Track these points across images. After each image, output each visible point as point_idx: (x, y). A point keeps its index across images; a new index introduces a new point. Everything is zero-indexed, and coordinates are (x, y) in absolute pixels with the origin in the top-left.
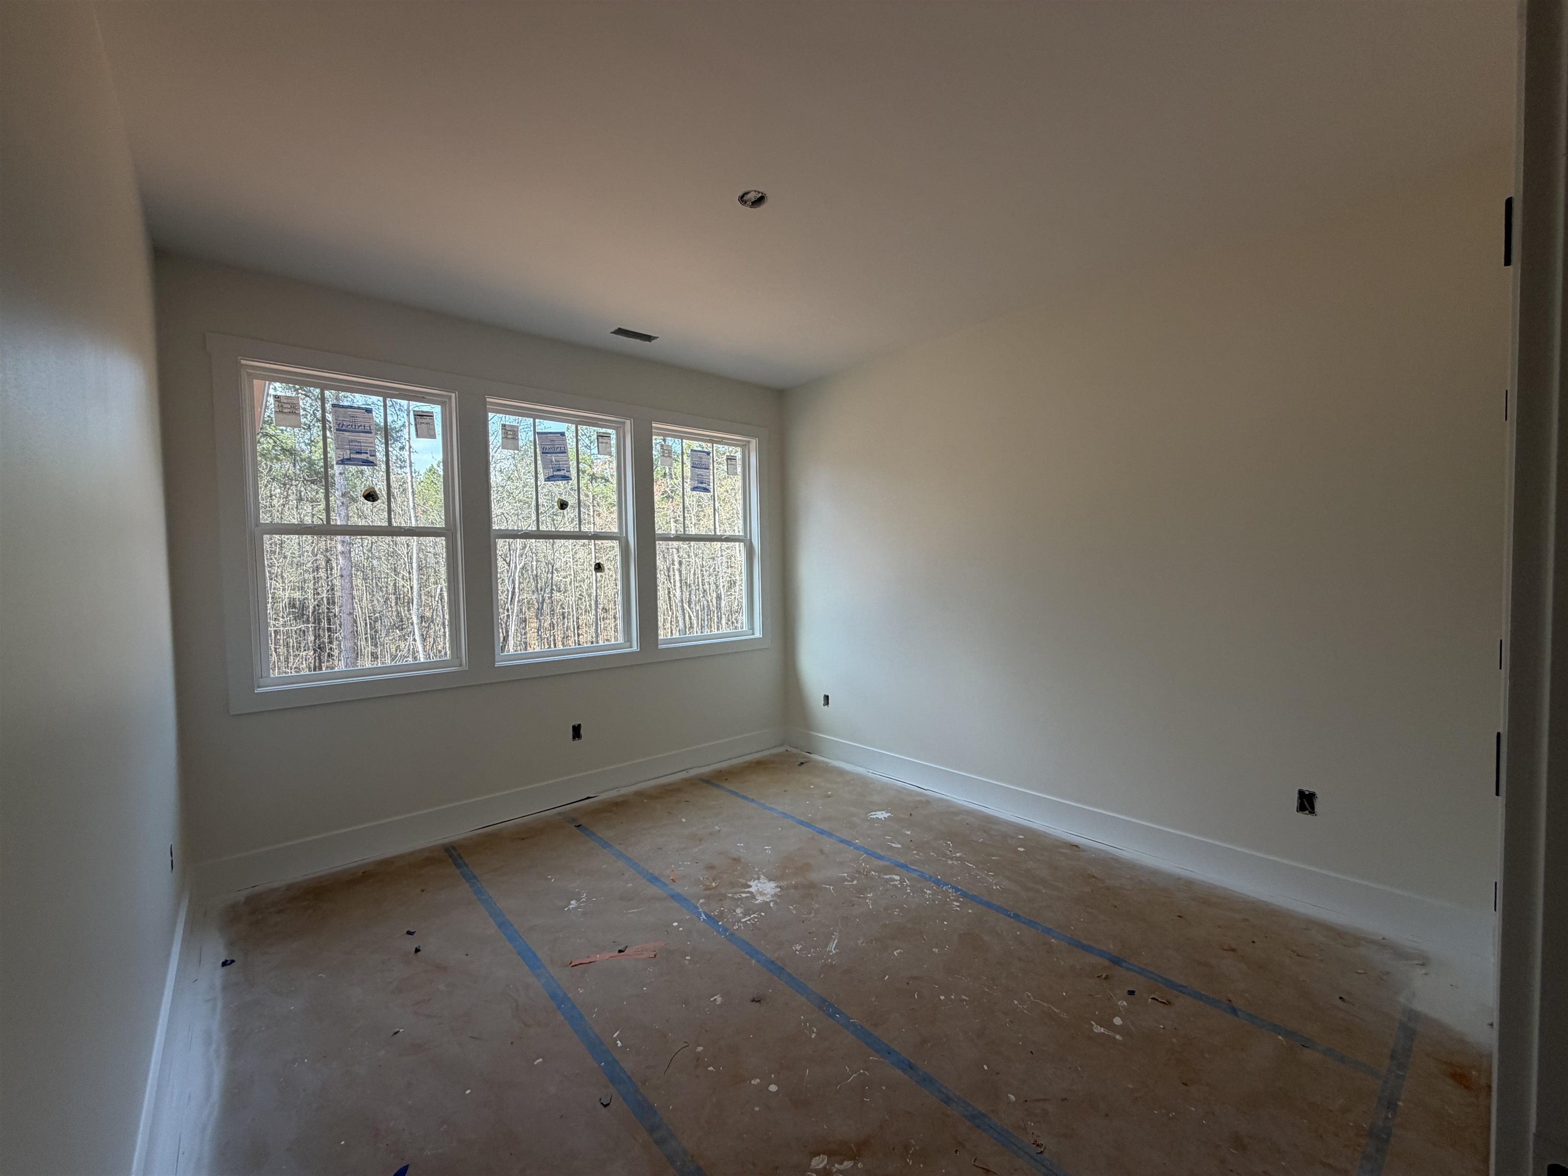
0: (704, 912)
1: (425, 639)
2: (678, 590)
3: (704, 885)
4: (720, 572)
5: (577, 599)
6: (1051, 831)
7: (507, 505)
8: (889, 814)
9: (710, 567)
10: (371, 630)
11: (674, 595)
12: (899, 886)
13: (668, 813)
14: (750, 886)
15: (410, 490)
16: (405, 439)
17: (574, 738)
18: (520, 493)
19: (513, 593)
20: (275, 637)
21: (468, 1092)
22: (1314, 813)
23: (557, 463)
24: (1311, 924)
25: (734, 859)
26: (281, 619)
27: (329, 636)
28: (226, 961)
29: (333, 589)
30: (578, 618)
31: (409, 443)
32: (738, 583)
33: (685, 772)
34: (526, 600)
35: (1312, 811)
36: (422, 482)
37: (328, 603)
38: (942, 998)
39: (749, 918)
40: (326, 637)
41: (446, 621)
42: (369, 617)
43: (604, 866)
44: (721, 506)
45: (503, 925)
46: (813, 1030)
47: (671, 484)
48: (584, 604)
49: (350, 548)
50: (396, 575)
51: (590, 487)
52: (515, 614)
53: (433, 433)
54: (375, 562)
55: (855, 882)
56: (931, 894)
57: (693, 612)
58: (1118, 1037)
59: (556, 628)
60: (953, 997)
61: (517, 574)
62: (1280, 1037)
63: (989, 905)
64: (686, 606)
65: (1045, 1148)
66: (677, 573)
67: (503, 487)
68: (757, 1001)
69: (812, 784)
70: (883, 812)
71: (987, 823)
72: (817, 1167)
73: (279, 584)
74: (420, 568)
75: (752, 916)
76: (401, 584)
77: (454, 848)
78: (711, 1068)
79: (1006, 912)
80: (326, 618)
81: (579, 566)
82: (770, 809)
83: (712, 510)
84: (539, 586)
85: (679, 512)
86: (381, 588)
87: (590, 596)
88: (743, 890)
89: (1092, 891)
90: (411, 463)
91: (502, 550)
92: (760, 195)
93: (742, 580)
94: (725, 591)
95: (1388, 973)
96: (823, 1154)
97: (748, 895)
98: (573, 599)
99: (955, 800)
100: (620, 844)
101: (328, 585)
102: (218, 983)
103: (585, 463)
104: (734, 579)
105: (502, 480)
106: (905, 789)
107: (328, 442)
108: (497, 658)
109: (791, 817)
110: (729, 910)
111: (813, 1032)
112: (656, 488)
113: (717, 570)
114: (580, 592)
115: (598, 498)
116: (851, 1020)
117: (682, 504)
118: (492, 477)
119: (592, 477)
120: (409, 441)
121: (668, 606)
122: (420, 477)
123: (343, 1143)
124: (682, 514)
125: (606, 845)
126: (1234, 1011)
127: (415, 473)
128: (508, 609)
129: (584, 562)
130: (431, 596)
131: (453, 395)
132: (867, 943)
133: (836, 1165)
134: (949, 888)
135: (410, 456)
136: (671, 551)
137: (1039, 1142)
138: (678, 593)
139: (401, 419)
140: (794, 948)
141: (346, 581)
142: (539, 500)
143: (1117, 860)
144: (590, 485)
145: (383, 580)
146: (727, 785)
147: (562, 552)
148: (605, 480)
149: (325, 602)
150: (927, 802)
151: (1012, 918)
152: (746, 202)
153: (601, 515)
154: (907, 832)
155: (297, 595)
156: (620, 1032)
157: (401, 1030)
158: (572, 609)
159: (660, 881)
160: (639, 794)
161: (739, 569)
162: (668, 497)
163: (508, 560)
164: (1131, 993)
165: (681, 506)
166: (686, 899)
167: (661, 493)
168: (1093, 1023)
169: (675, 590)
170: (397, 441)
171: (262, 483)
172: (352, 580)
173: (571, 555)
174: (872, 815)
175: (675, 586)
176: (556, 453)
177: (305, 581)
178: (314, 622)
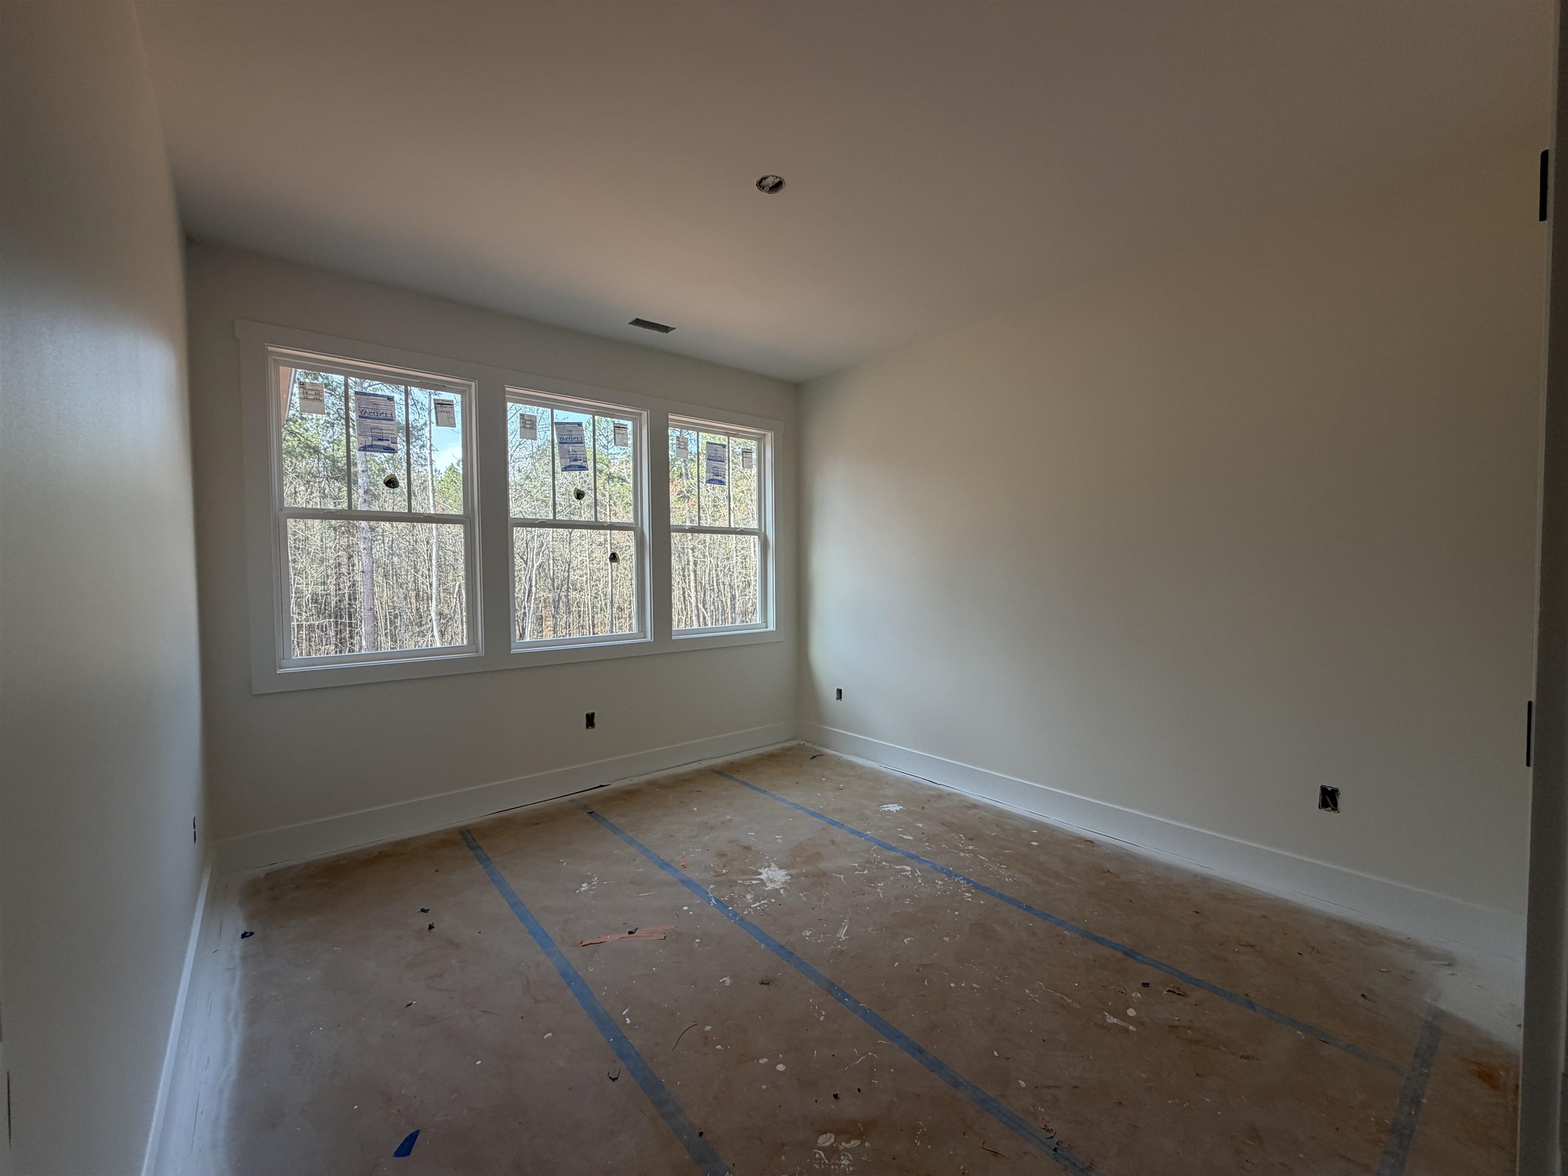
0: (714, 898)
1: (443, 635)
2: (693, 590)
3: (714, 872)
4: (735, 573)
5: (592, 598)
6: (1064, 826)
7: (525, 503)
8: (901, 807)
9: (724, 568)
10: (390, 626)
11: (689, 595)
12: (910, 876)
13: (681, 802)
14: (761, 874)
15: (431, 488)
16: (426, 437)
17: (587, 726)
18: (538, 492)
19: (530, 591)
20: (298, 631)
21: (479, 1062)
22: (1337, 810)
23: (574, 453)
24: (1332, 922)
25: (745, 847)
26: (304, 614)
27: (351, 631)
28: (246, 933)
29: (354, 585)
30: (593, 617)
31: (430, 442)
32: (753, 583)
33: (698, 763)
34: (542, 598)
35: (1335, 807)
36: (442, 480)
37: (350, 599)
38: (952, 985)
39: (759, 904)
40: (347, 632)
41: (464, 618)
42: (389, 612)
43: (615, 852)
44: (736, 506)
45: (515, 905)
46: (822, 1013)
47: (687, 484)
48: (600, 603)
49: (372, 545)
50: (415, 572)
51: (607, 487)
52: (531, 612)
53: (452, 422)
54: (395, 559)
55: (866, 872)
56: (943, 885)
57: (707, 612)
58: (1131, 1028)
59: (571, 626)
60: (963, 985)
61: (534, 572)
62: (1299, 1032)
63: (1001, 896)
64: (701, 606)
65: (1055, 1133)
66: (692, 574)
67: (521, 485)
68: (766, 984)
69: (824, 777)
70: (896, 805)
71: (1001, 818)
72: (823, 1145)
73: (303, 579)
74: (439, 566)
75: (762, 902)
76: (420, 581)
77: (469, 831)
78: (719, 1047)
79: (1019, 905)
80: (347, 613)
81: (595, 565)
82: (782, 800)
83: (728, 511)
84: (556, 585)
85: (694, 512)
86: (401, 584)
87: (605, 595)
88: (753, 877)
89: (1106, 885)
90: (431, 460)
91: (520, 549)
92: (778, 180)
93: (756, 581)
94: (740, 591)
95: (1413, 972)
96: (831, 1132)
97: (758, 882)
98: (589, 597)
99: (967, 795)
100: (632, 830)
101: (350, 581)
102: (237, 953)
103: (602, 463)
104: (749, 579)
105: (521, 479)
106: (915, 782)
107: (351, 441)
108: (513, 645)
109: (803, 808)
110: (739, 896)
111: (822, 1015)
112: (672, 487)
113: (732, 570)
114: (596, 591)
115: (615, 498)
116: (860, 1005)
117: (697, 504)
118: (510, 476)
119: (609, 477)
120: (430, 440)
121: (683, 606)
122: (440, 475)
123: (356, 1107)
124: (697, 514)
125: (617, 830)
126: (1251, 1005)
127: (436, 471)
128: (525, 606)
129: (600, 561)
130: (450, 593)
131: (473, 384)
132: (877, 930)
133: (843, 1144)
134: (961, 880)
135: (430, 454)
136: (686, 551)
137: (1049, 1128)
138: (693, 594)
139: (423, 417)
140: (803, 933)
141: (367, 576)
142: (557, 499)
143: (1133, 856)
144: (607, 484)
145: (403, 577)
146: (739, 777)
147: (578, 551)
148: (622, 479)
149: (347, 598)
150: (941, 796)
151: (1025, 909)
152: (763, 188)
153: (618, 515)
154: (919, 825)
155: (320, 589)
156: (629, 1010)
157: (414, 1003)
158: (588, 607)
159: (671, 867)
160: (651, 783)
161: (754, 570)
162: (684, 497)
163: (525, 557)
164: (1145, 985)
165: (697, 506)
166: (696, 885)
167: (677, 493)
168: (1106, 1013)
169: (690, 590)
170: (418, 439)
171: (286, 480)
172: (373, 576)
173: (587, 554)
174: (884, 808)
175: (689, 586)
176: (574, 443)
177: (328, 576)
178: (336, 618)
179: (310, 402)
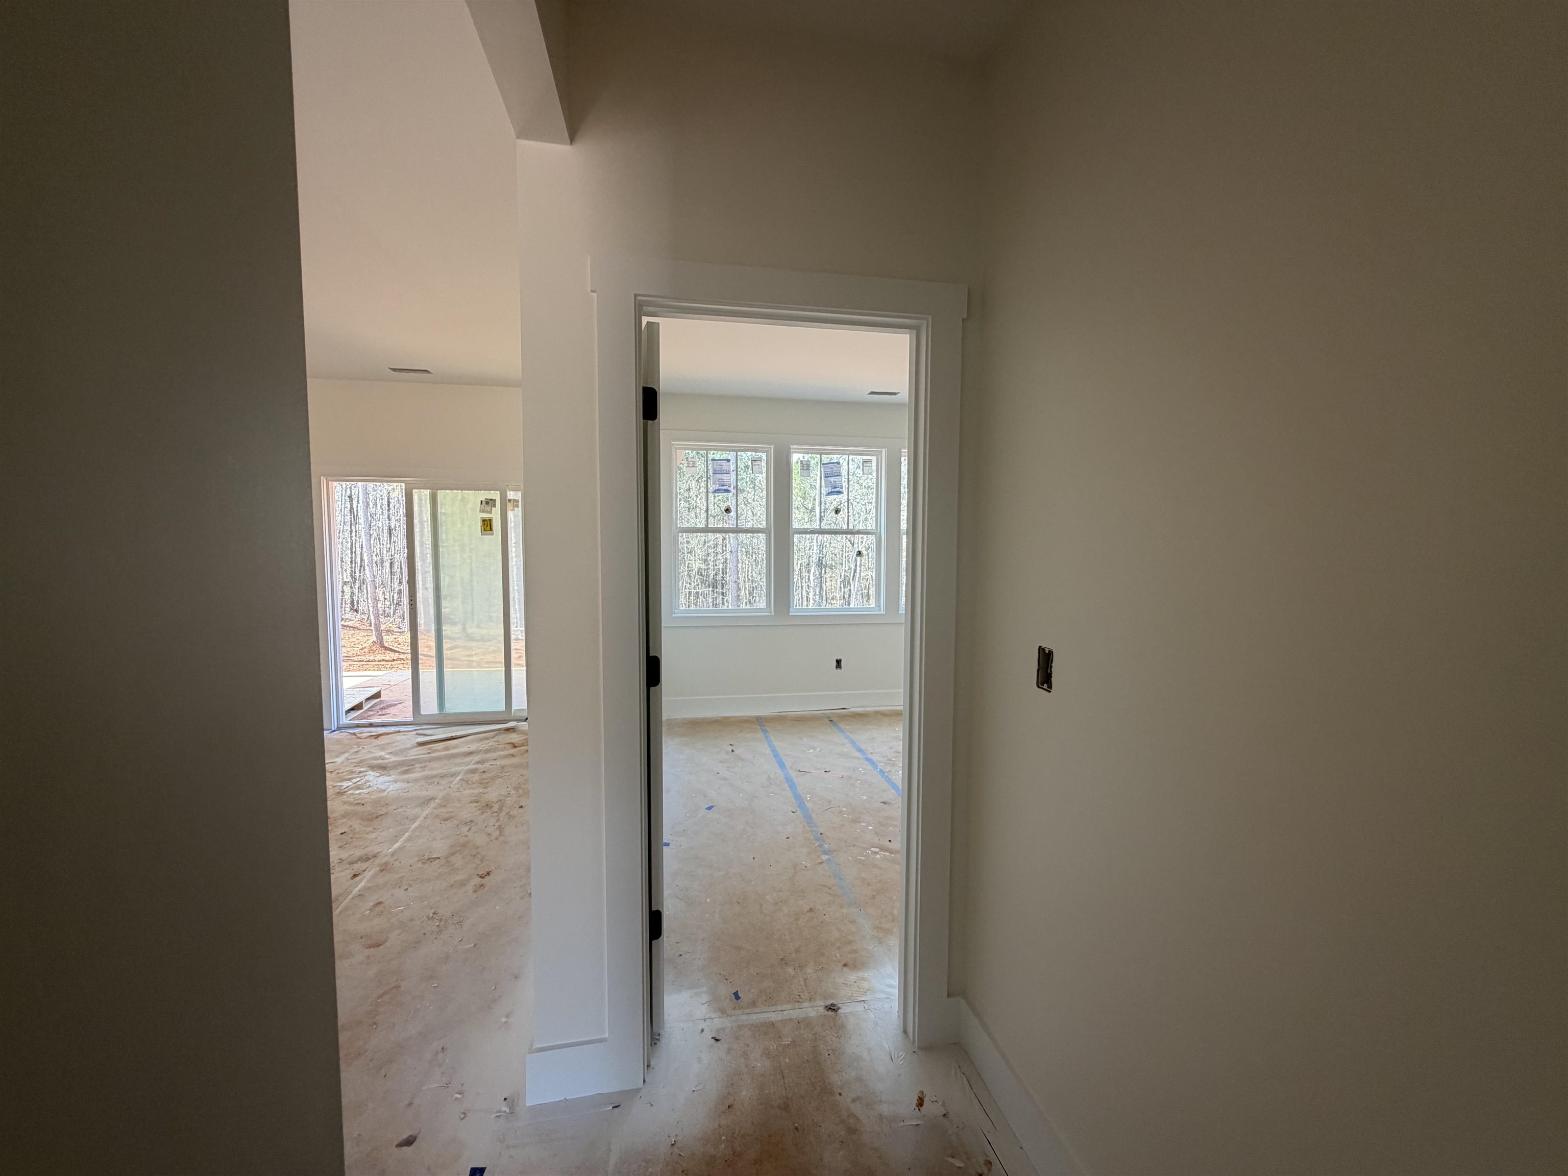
0: (880, 769)
3: (886, 759)
10: (749, 596)
17: (837, 667)
20: (689, 597)
21: (741, 795)
23: (835, 483)
37: (723, 573)
43: (836, 739)
45: (773, 750)
53: (761, 469)
73: (693, 556)
77: (761, 719)
78: (845, 816)
80: (720, 584)
101: (723, 558)
108: (791, 610)
110: (894, 771)
125: (841, 730)
131: (772, 446)
141: (734, 556)
149: (721, 572)
155: (703, 566)
156: (810, 795)
159: (863, 751)
160: (877, 712)
166: (873, 761)
176: (834, 476)
177: (709, 554)
178: (713, 588)
179: (690, 468)
